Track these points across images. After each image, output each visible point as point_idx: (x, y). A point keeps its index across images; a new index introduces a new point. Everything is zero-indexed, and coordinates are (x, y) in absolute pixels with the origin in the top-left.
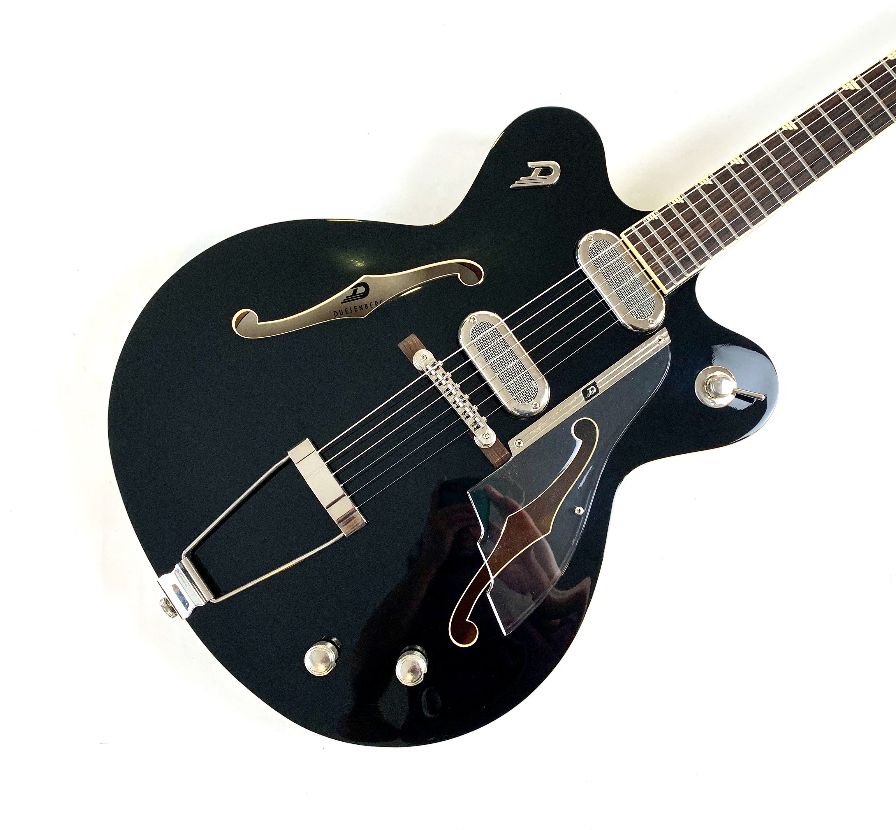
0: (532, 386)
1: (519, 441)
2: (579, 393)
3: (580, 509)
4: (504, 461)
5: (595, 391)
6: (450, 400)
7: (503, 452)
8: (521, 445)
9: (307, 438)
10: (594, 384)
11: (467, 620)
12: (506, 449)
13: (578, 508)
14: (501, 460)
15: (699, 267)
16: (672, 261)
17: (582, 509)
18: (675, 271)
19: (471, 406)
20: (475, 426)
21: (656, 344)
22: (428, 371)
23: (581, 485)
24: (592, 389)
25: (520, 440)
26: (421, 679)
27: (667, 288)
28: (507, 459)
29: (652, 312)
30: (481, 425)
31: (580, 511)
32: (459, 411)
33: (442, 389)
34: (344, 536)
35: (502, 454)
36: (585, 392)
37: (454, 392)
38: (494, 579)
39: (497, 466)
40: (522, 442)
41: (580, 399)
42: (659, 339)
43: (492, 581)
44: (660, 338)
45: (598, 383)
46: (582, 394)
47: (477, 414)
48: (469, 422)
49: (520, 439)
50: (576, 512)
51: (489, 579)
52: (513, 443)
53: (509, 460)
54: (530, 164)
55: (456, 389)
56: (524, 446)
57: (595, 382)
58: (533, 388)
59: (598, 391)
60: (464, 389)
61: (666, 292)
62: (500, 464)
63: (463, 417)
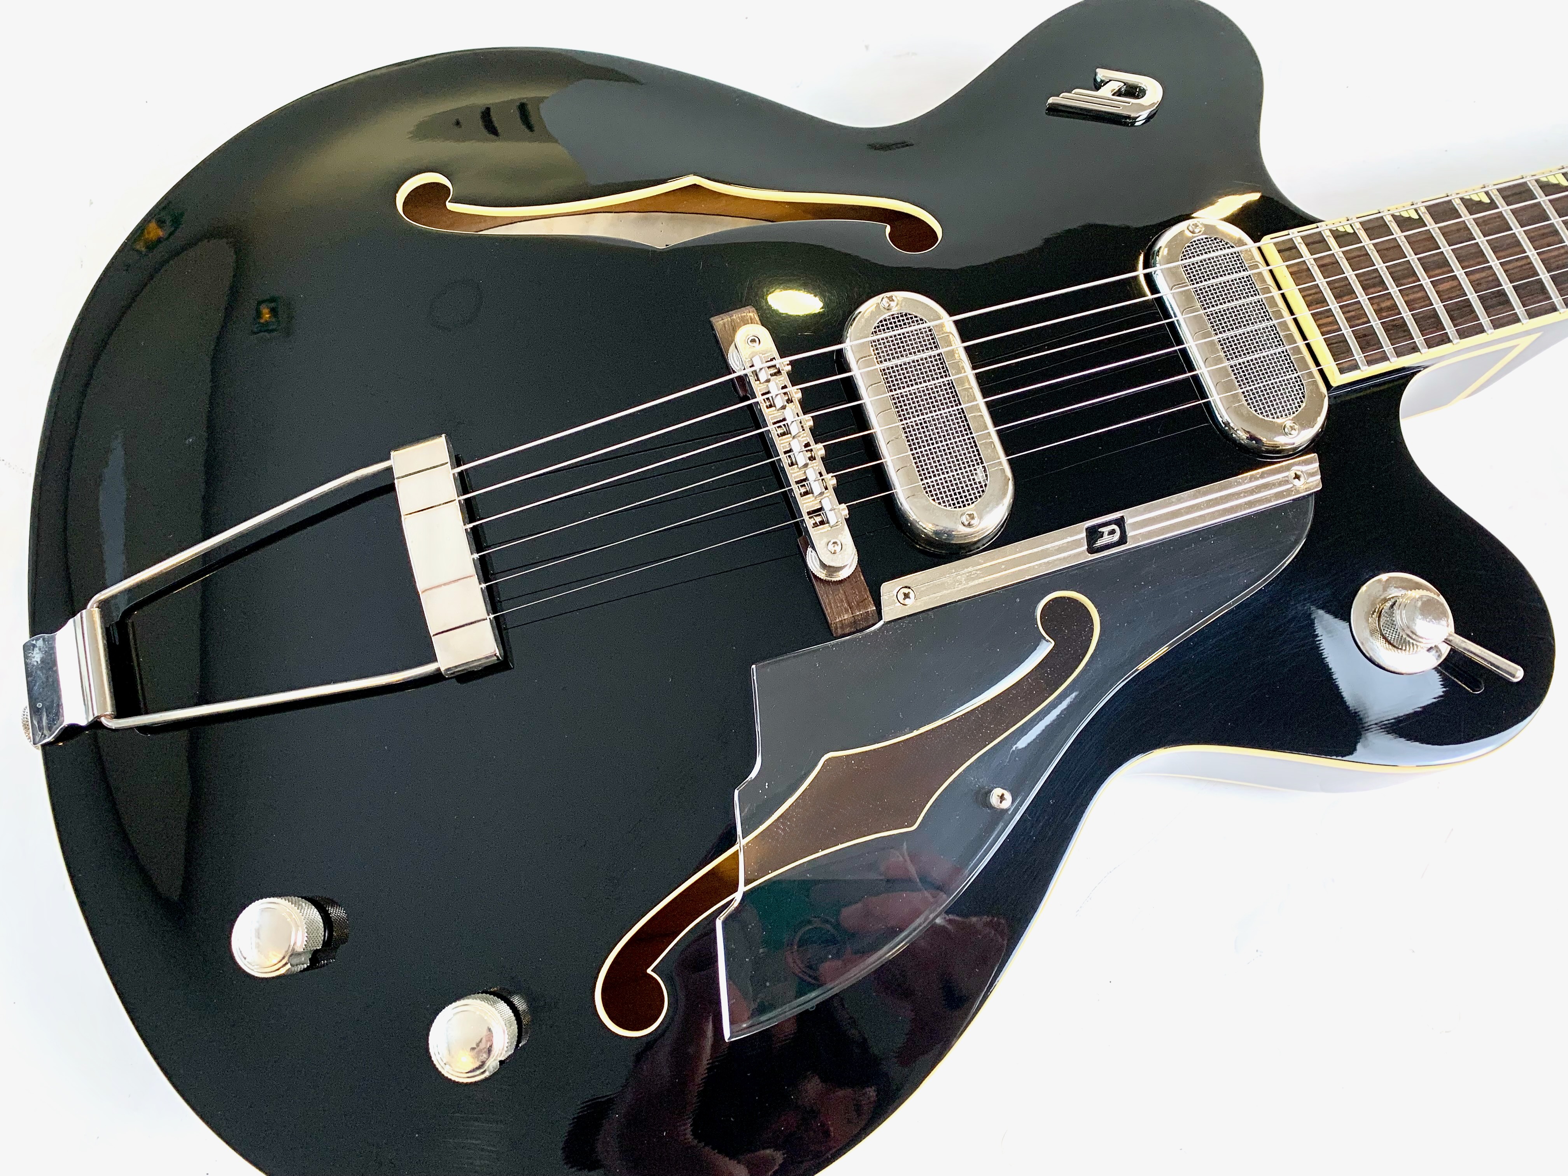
0: (975, 477)
1: (906, 591)
2: (1078, 533)
3: (1003, 795)
4: (857, 626)
5: (1116, 537)
6: (781, 444)
7: (861, 603)
8: (907, 601)
9: (443, 435)
10: (1120, 522)
11: (649, 971)
12: (870, 599)
13: (998, 791)
14: (852, 620)
15: (1424, 350)
16: (1365, 319)
17: (1008, 796)
18: (1367, 340)
19: (824, 472)
20: (818, 519)
21: (1287, 482)
22: (753, 369)
23: (1022, 743)
24: (1112, 532)
25: (910, 590)
26: (482, 1070)
27: (1342, 371)
28: (865, 624)
29: (1294, 410)
30: (832, 518)
31: (1002, 798)
32: (793, 475)
33: (770, 415)
34: (439, 669)
35: (858, 607)
36: (1093, 534)
37: (794, 429)
38: (744, 893)
39: (840, 632)
40: (912, 595)
41: (1076, 544)
42: (1296, 474)
43: (738, 896)
44: (1299, 473)
45: (1129, 521)
46: (1084, 535)
47: (831, 493)
48: (806, 504)
49: (909, 588)
50: (994, 800)
51: (735, 890)
52: (889, 590)
53: (873, 629)
54: (1102, 74)
55: (801, 422)
56: (914, 605)
57: (1122, 517)
58: (977, 481)
59: (1123, 540)
60: (819, 432)
61: (1337, 379)
62: (847, 631)
63: (797, 491)
